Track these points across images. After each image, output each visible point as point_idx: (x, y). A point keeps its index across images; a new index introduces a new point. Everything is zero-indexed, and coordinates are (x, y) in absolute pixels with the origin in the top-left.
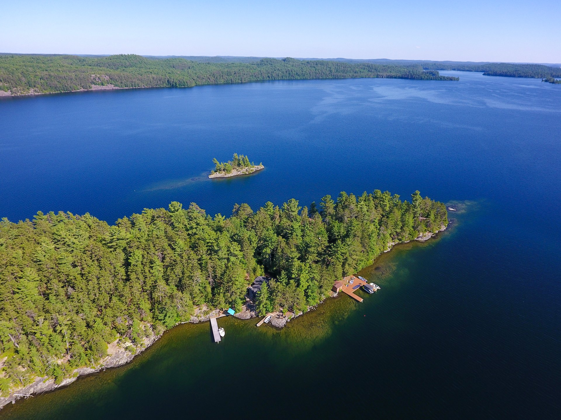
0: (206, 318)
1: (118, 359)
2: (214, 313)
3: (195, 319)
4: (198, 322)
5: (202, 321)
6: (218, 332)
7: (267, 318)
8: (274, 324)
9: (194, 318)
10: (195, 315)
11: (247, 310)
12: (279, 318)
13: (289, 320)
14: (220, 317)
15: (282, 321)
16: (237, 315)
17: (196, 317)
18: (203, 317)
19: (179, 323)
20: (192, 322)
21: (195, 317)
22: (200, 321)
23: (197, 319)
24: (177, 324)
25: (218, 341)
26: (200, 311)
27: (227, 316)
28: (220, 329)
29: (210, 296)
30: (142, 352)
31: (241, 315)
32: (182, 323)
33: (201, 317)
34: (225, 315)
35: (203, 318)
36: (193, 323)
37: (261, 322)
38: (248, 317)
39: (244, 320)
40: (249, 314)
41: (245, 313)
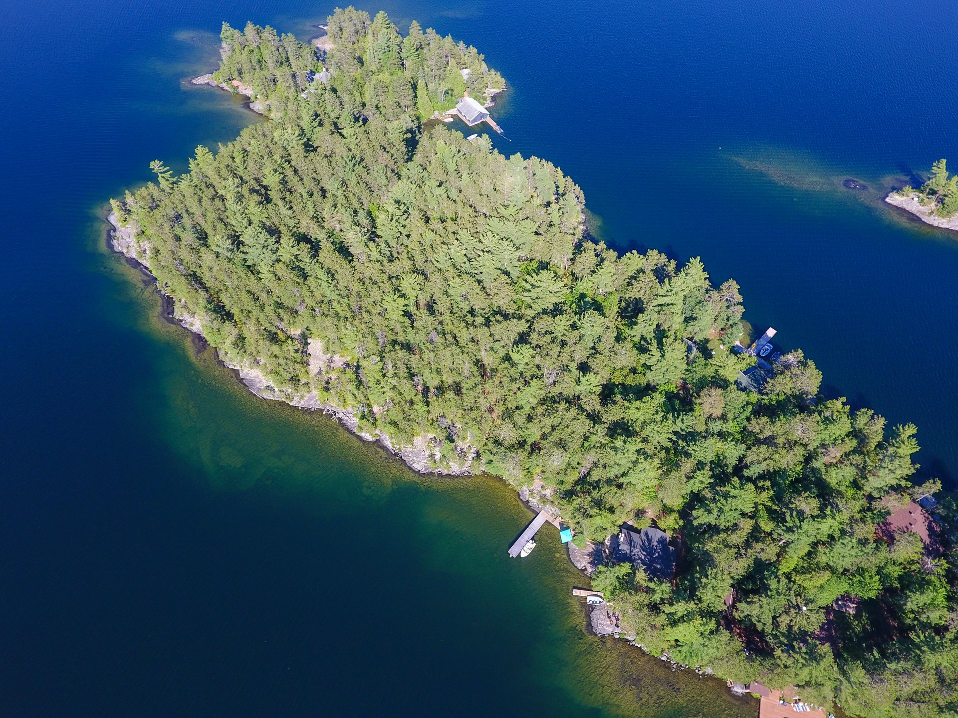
0: (537, 505)
1: (415, 459)
2: (552, 511)
3: (525, 493)
4: (525, 500)
5: (530, 504)
6: (525, 542)
8: (594, 616)
9: (526, 491)
10: (532, 488)
11: (588, 555)
12: (610, 618)
13: (617, 636)
14: (552, 523)
15: (607, 626)
16: (572, 546)
17: (530, 491)
18: (536, 501)
20: (520, 492)
22: (527, 502)
23: (528, 496)
26: (541, 488)
28: (531, 541)
30: (440, 475)
31: (576, 552)
33: (534, 498)
34: (560, 529)
35: (534, 502)
36: (519, 495)
37: (583, 593)
38: (580, 566)
39: (571, 562)
40: (584, 564)
41: (582, 556)
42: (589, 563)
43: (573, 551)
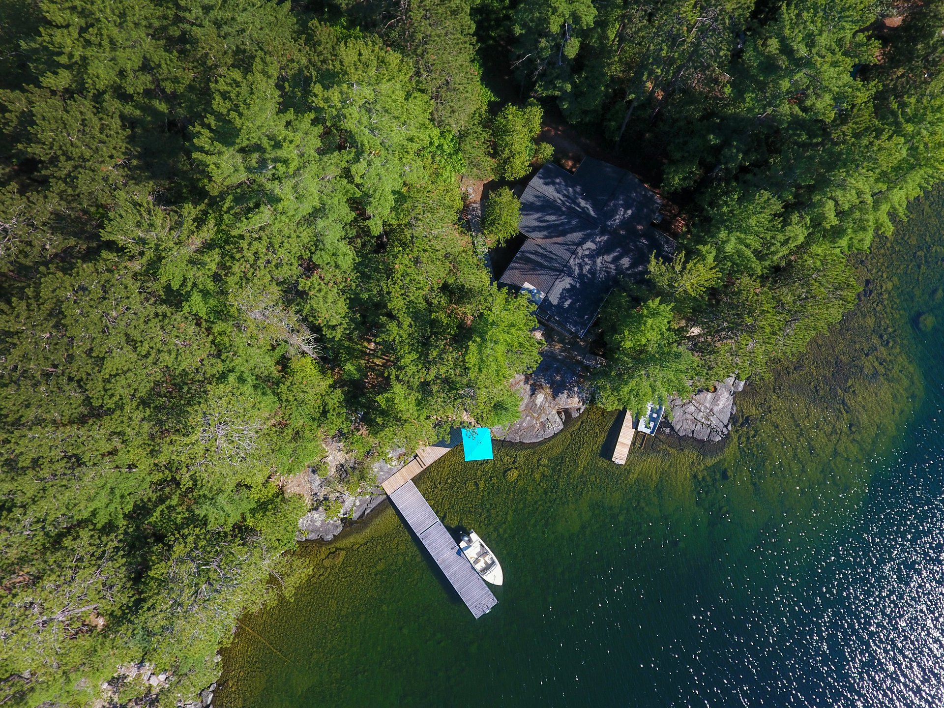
0: (363, 496)
2: (391, 459)
3: (318, 524)
4: (340, 529)
5: (355, 516)
6: (461, 561)
8: (685, 426)
9: (313, 519)
10: (308, 501)
13: (742, 385)
14: (425, 466)
15: (715, 401)
16: (499, 429)
17: (316, 509)
18: (352, 498)
20: (312, 536)
21: (315, 513)
22: (346, 521)
23: (331, 518)
26: (318, 475)
28: (463, 544)
31: (521, 423)
33: (341, 501)
34: (446, 450)
35: (351, 503)
36: (322, 542)
37: (626, 436)
38: (556, 425)
39: (540, 443)
40: (553, 411)
41: (536, 415)
42: (555, 396)
43: (516, 432)
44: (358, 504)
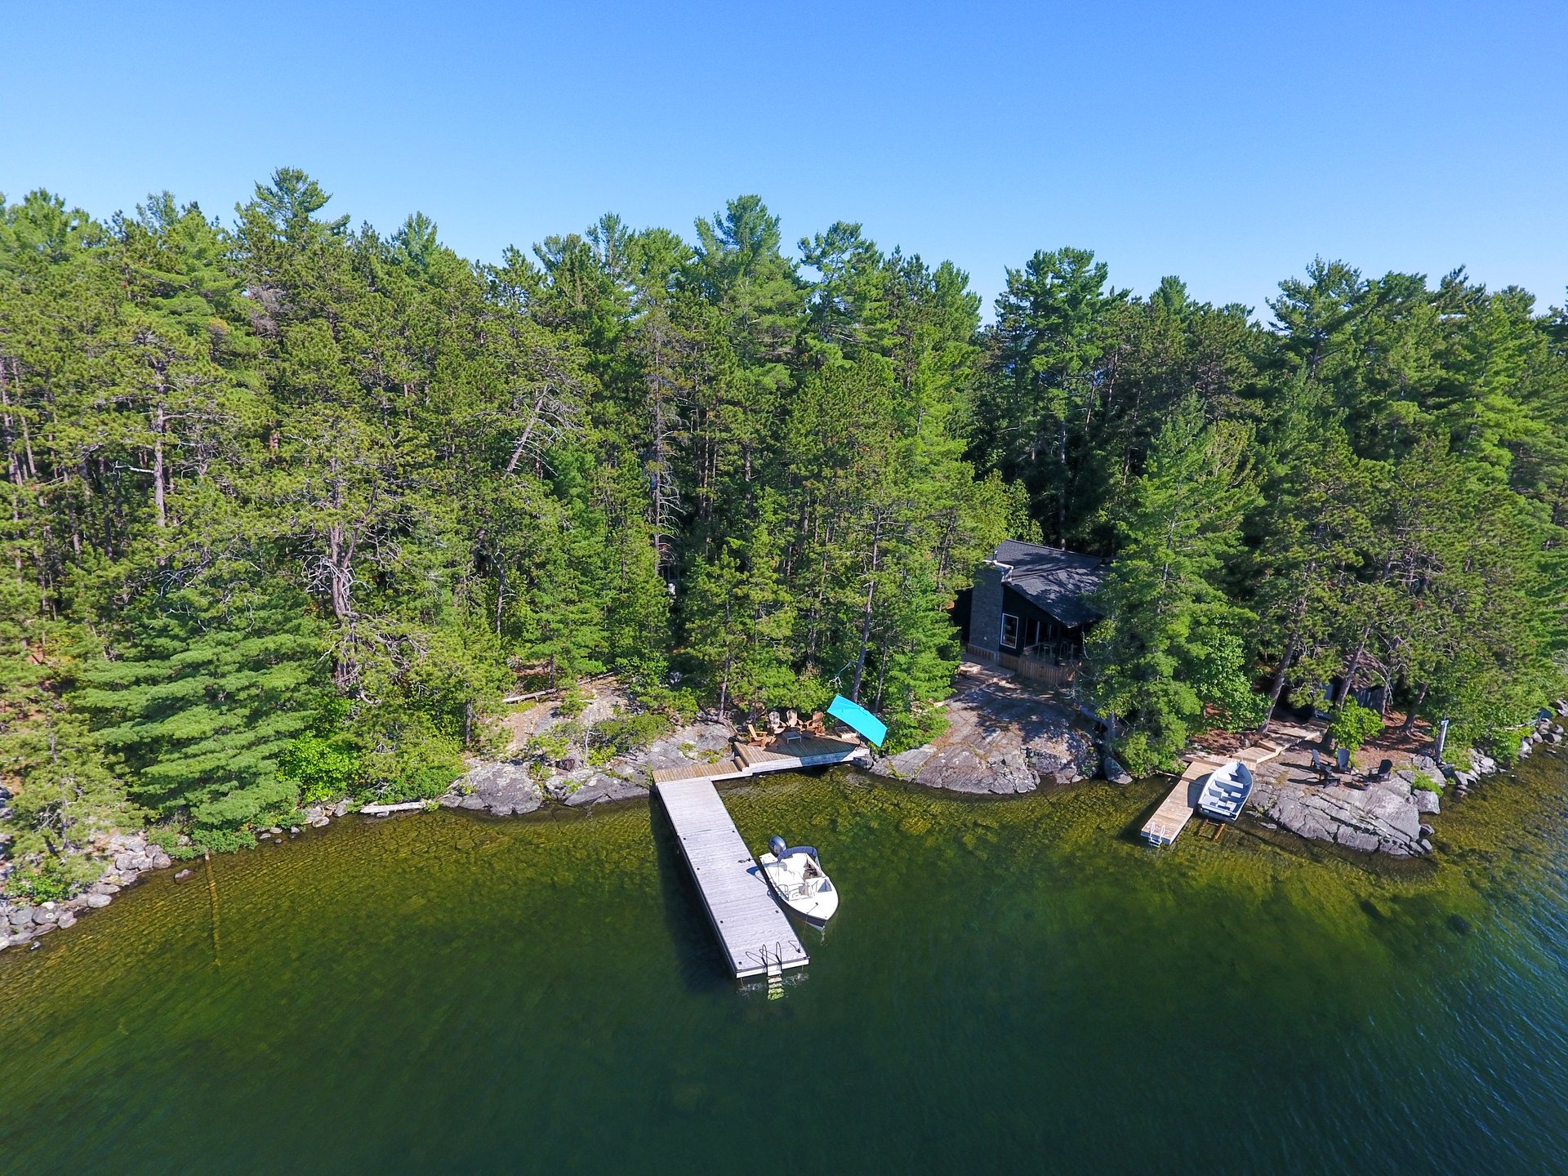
0: (612, 774)
2: (690, 748)
3: (502, 785)
4: (532, 806)
5: (575, 798)
6: (755, 883)
7: (1210, 784)
8: (1311, 824)
9: (498, 774)
10: (513, 747)
11: (989, 730)
12: (1324, 783)
13: (1432, 801)
14: (746, 772)
15: (1375, 803)
16: (906, 763)
17: (516, 763)
18: (589, 771)
19: (343, 807)
20: (474, 803)
21: (510, 768)
22: (555, 807)
23: (529, 784)
24: (316, 816)
25: (773, 970)
26: (555, 722)
27: (814, 771)
28: (769, 858)
29: (655, 596)
31: (949, 759)
32: (366, 810)
33: (565, 765)
34: (795, 762)
35: (583, 779)
36: (485, 816)
37: (1174, 812)
38: (1022, 780)
40: (1017, 757)
41: (981, 752)
43: (938, 770)
44: (593, 782)
